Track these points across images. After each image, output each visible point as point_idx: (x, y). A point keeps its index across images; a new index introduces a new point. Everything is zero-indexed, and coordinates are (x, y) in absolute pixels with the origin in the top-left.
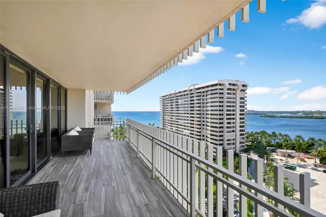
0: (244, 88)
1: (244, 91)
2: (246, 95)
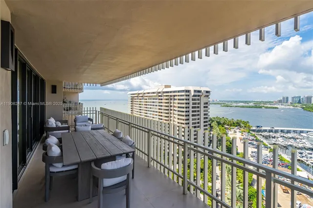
0: (207, 94)
1: (207, 96)
2: (209, 100)
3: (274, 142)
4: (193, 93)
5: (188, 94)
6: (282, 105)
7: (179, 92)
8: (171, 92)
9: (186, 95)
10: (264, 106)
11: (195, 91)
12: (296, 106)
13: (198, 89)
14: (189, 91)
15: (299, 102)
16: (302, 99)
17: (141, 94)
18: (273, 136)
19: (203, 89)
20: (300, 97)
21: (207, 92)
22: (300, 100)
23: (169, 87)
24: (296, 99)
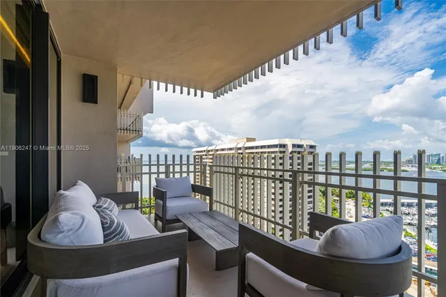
3: (409, 221)
4: (290, 149)
5: (282, 149)
6: (412, 166)
7: (269, 147)
8: (257, 147)
9: (281, 152)
10: (386, 169)
11: (294, 146)
12: (435, 169)
13: (298, 142)
14: (284, 146)
15: (438, 163)
16: (443, 157)
17: (212, 150)
18: (407, 212)
19: (305, 143)
20: (440, 154)
21: (311, 147)
22: (439, 159)
23: (253, 140)
24: (434, 158)
